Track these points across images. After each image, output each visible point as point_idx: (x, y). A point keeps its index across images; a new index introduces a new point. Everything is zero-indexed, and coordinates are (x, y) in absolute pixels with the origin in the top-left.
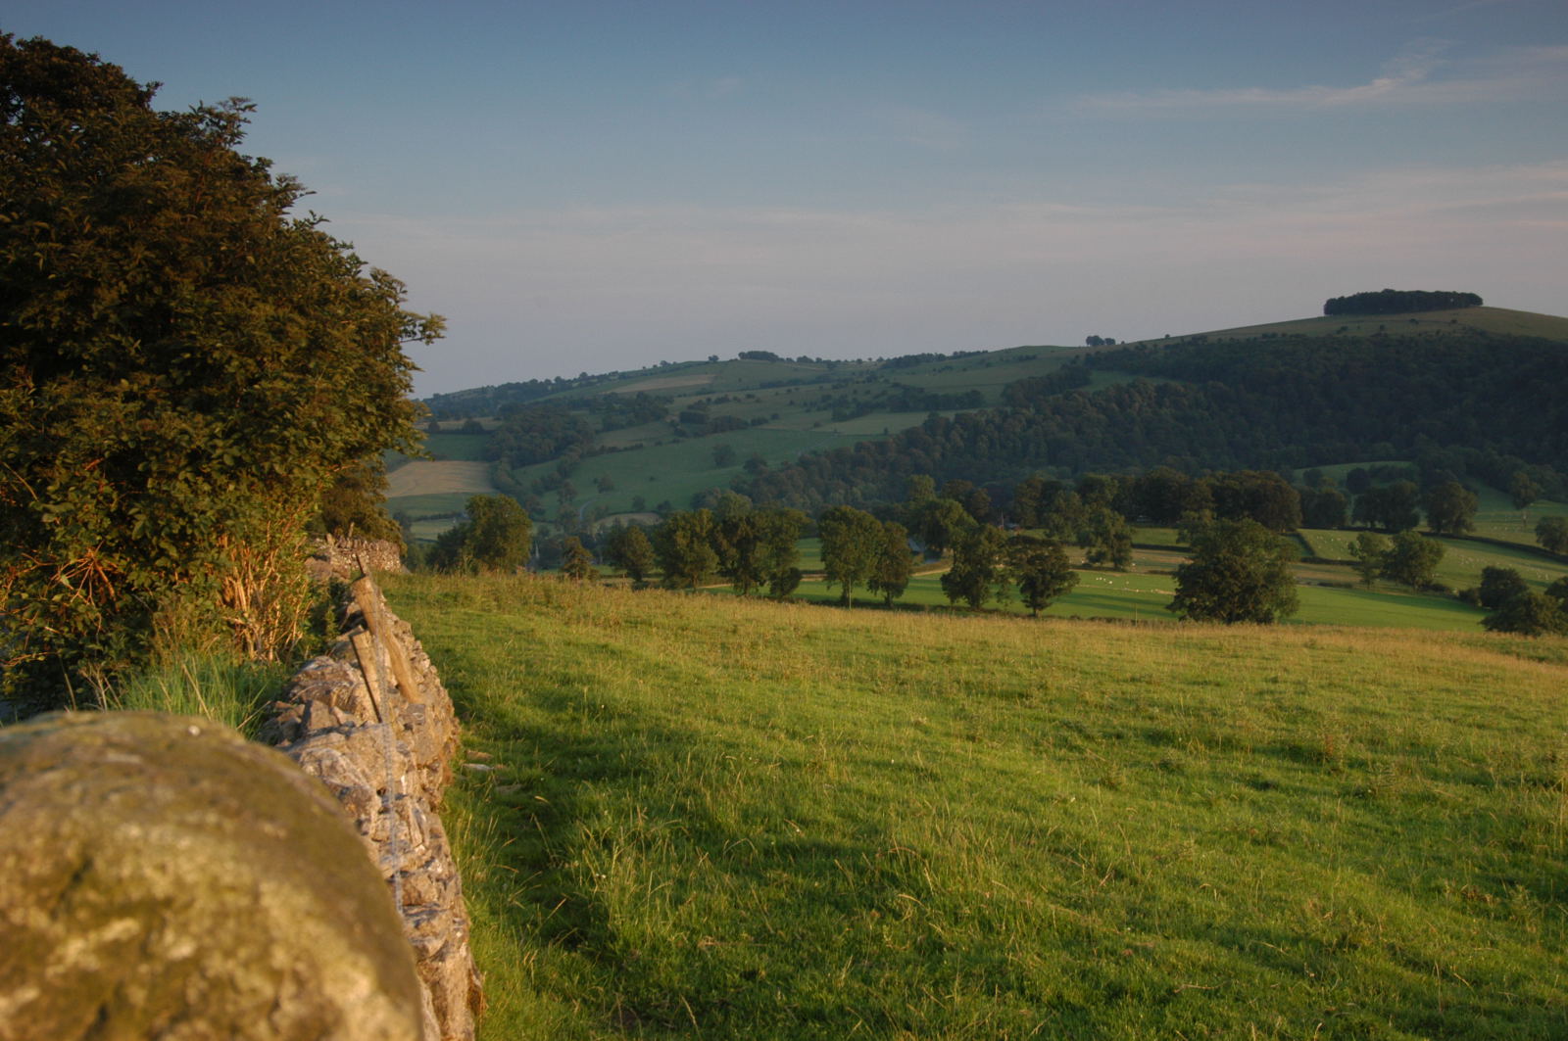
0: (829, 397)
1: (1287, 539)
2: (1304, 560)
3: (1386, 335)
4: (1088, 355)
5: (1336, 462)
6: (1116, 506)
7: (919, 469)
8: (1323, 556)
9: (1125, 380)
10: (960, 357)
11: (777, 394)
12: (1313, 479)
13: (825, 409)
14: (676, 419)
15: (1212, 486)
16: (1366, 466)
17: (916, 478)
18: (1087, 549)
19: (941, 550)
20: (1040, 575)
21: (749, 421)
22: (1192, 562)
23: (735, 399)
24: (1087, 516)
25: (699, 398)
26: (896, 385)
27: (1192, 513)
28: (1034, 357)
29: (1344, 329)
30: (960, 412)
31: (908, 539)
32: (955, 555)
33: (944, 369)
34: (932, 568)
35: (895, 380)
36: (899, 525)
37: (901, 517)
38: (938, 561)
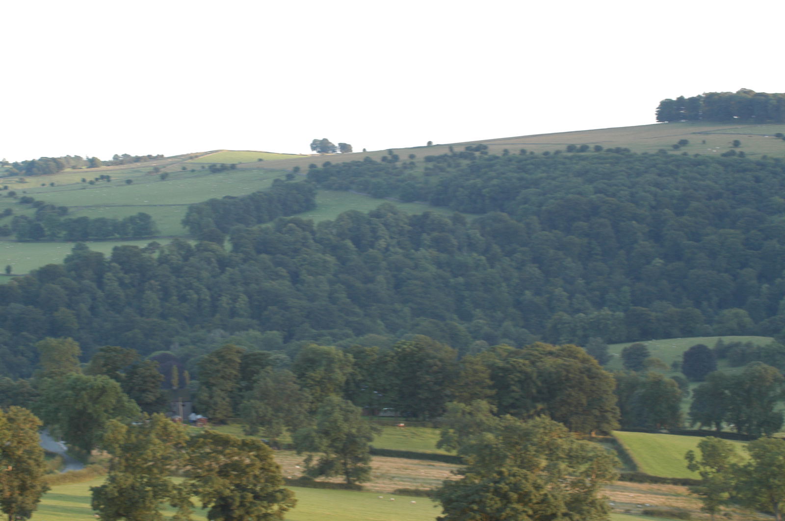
1: (599, 446)
2: (623, 478)
3: (742, 154)
4: (312, 166)
5: (668, 335)
6: (350, 391)
7: (56, 329)
8: (650, 472)
9: (366, 206)
10: (122, 163)
12: (635, 359)
15: (491, 366)
16: (710, 342)
17: (52, 341)
18: (305, 455)
19: (89, 453)
20: (238, 494)
22: (459, 477)
24: (306, 406)
26: (26, 201)
27: (462, 405)
28: (233, 167)
29: (684, 143)
30: (120, 244)
31: (41, 433)
32: (111, 460)
33: (97, 179)
34: (76, 478)
35: (24, 192)
36: (28, 412)
37: (32, 400)
38: (86, 468)
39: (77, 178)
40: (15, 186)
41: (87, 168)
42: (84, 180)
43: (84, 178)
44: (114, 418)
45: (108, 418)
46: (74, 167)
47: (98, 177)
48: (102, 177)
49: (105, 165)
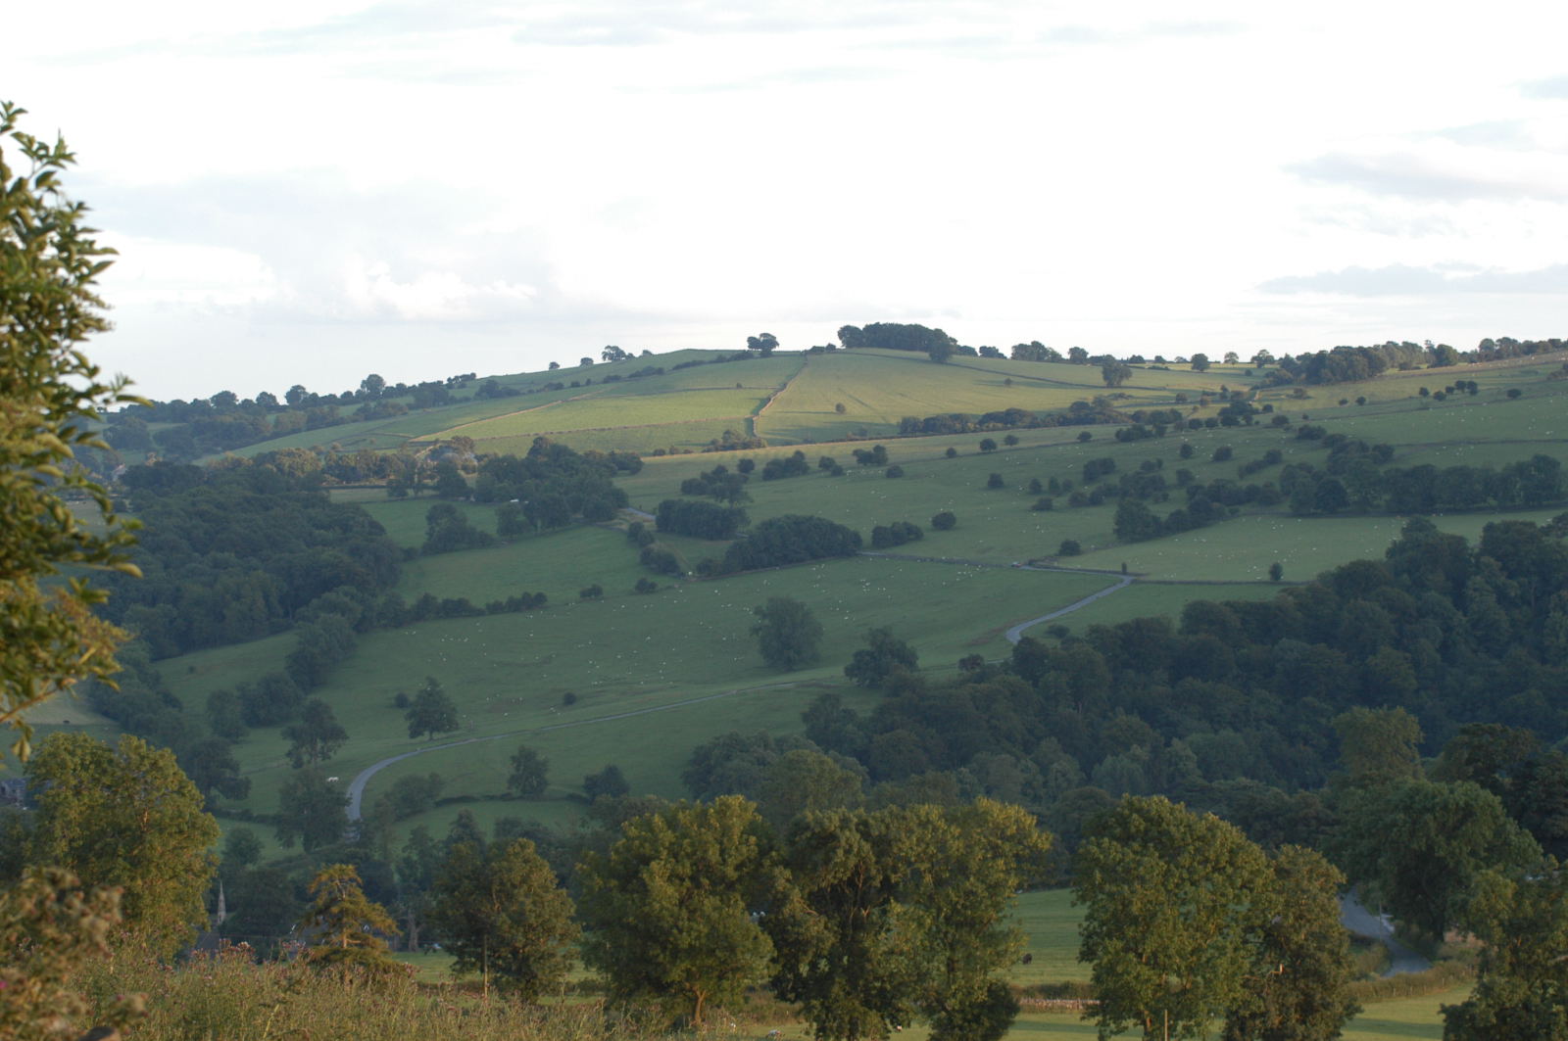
0: (1107, 466)
7: (1373, 691)
10: (1499, 355)
11: (951, 453)
13: (1095, 501)
14: (649, 521)
17: (1364, 714)
19: (1440, 937)
21: (866, 534)
23: (828, 465)
25: (716, 456)
26: (1309, 434)
30: (1497, 519)
31: (1342, 898)
32: (1483, 952)
33: (1450, 390)
34: (1413, 988)
35: (1305, 417)
36: (1316, 856)
37: (1323, 832)
38: (1431, 967)
39: (1411, 388)
40: (1286, 404)
41: (1432, 367)
42: (1424, 392)
43: (1424, 387)
44: (1488, 867)
45: (1477, 868)
46: (1403, 367)
47: (1453, 385)
48: (1460, 385)
49: (1465, 361)
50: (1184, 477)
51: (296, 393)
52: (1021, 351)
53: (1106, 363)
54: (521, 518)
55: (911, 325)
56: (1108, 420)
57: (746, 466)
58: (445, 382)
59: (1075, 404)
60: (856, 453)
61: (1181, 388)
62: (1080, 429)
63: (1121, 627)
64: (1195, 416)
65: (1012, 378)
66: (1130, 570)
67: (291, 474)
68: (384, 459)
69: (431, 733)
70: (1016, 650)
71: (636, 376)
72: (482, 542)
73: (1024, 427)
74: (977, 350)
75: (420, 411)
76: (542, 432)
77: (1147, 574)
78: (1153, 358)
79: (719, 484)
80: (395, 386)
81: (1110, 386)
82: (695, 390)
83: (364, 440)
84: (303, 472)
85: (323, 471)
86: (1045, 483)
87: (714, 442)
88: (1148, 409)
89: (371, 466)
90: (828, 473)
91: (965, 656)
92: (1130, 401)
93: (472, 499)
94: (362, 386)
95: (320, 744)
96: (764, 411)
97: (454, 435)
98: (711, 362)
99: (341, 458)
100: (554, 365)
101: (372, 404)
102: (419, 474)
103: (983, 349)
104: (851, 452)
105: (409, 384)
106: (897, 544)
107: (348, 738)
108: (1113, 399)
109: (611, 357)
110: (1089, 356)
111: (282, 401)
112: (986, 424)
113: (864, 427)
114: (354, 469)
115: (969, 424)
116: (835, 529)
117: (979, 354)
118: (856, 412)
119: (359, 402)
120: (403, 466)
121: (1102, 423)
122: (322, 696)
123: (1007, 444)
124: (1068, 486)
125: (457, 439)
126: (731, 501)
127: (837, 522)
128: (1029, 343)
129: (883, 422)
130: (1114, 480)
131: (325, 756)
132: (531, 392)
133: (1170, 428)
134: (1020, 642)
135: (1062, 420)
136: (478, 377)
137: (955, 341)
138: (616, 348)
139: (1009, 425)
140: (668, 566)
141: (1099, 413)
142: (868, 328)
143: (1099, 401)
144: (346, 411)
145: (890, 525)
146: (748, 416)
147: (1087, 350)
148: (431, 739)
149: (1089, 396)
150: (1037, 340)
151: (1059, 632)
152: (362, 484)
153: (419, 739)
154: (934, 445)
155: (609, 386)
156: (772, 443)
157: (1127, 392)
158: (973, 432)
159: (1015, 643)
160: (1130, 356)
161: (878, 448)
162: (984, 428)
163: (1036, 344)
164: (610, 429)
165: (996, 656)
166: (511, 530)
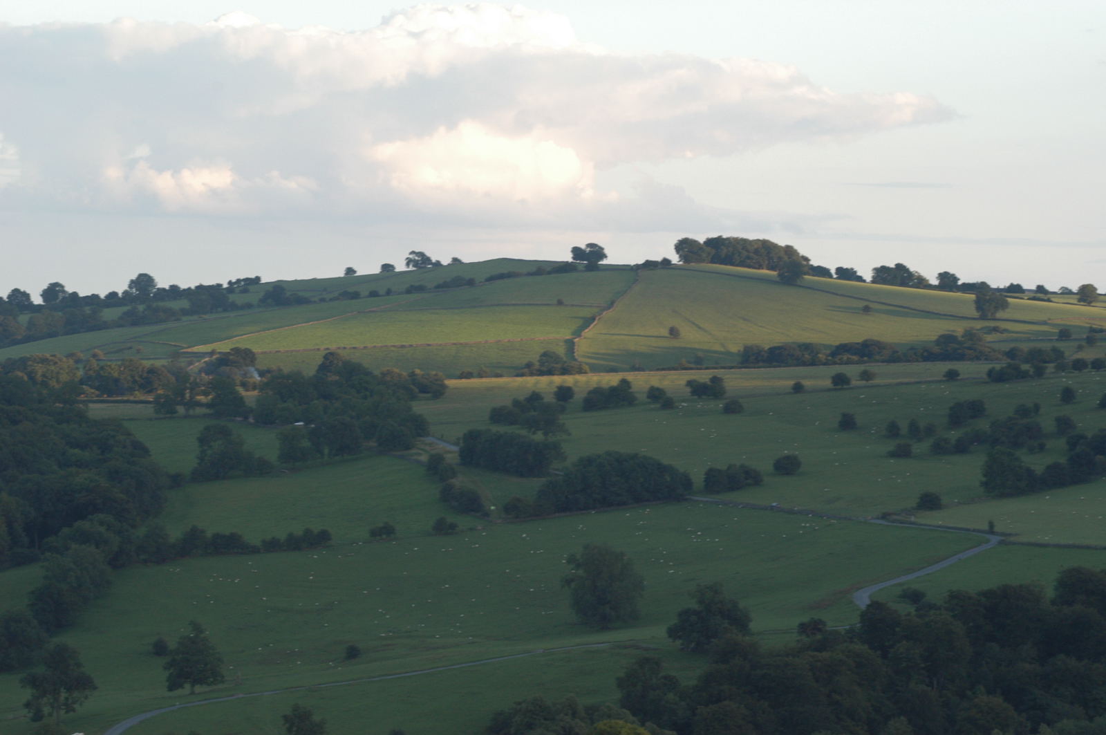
50: (1064, 424)
51: (53, 291)
52: (883, 274)
53: (980, 289)
54: (306, 443)
55: (758, 240)
56: (979, 356)
57: (564, 394)
58: (225, 286)
59: (942, 336)
60: (689, 383)
61: (1062, 322)
62: (943, 367)
63: (986, 594)
64: (1080, 356)
65: (872, 305)
66: (996, 529)
67: (44, 384)
68: (152, 371)
69: (193, 686)
70: (863, 615)
71: (443, 286)
72: (259, 469)
73: (883, 362)
74: (833, 271)
75: (195, 317)
76: (333, 347)
77: (1016, 535)
78: (1034, 288)
79: (533, 413)
80: (167, 288)
81: (983, 317)
82: (508, 305)
83: (131, 348)
84: (58, 381)
85: (82, 382)
86: (904, 427)
87: (529, 365)
88: (1025, 347)
89: (137, 378)
90: (658, 406)
91: (805, 619)
92: (1005, 335)
93: (251, 420)
94: (130, 287)
95: (63, 695)
96: (587, 333)
97: (234, 346)
98: (529, 274)
99: (102, 368)
100: (350, 271)
101: (141, 308)
102: (192, 389)
103: (839, 270)
104: (683, 382)
105: (183, 285)
106: (732, 489)
107: (95, 688)
108: (985, 333)
109: (416, 263)
110: (960, 283)
111: (37, 300)
112: (840, 357)
113: (700, 354)
114: (116, 381)
115: (820, 355)
116: (662, 469)
117: (835, 276)
118: (692, 337)
119: (125, 305)
120: (174, 379)
121: (971, 359)
122: (68, 639)
123: (862, 380)
124: (930, 430)
125: (236, 351)
126: (546, 434)
127: (665, 462)
128: (892, 265)
129: (722, 350)
130: (983, 425)
131: (70, 709)
132: (323, 300)
133: (1050, 367)
134: (869, 606)
135: (925, 354)
136: (263, 281)
137: (807, 259)
138: (421, 254)
139: (865, 358)
140: (471, 505)
141: (970, 348)
142: (711, 242)
143: (970, 335)
144: (109, 314)
145: (725, 468)
146: (568, 337)
147: (958, 275)
148: (193, 693)
149: (958, 329)
150: (901, 262)
151: (914, 597)
152: (125, 398)
153: (179, 692)
154: (780, 379)
155: (414, 296)
156: (595, 369)
157: (1003, 325)
158: (825, 364)
159: (863, 607)
160: (1008, 284)
161: (715, 380)
162: (836, 360)
163: (900, 267)
164: (411, 346)
165: (840, 621)
166: (293, 457)
